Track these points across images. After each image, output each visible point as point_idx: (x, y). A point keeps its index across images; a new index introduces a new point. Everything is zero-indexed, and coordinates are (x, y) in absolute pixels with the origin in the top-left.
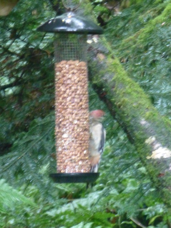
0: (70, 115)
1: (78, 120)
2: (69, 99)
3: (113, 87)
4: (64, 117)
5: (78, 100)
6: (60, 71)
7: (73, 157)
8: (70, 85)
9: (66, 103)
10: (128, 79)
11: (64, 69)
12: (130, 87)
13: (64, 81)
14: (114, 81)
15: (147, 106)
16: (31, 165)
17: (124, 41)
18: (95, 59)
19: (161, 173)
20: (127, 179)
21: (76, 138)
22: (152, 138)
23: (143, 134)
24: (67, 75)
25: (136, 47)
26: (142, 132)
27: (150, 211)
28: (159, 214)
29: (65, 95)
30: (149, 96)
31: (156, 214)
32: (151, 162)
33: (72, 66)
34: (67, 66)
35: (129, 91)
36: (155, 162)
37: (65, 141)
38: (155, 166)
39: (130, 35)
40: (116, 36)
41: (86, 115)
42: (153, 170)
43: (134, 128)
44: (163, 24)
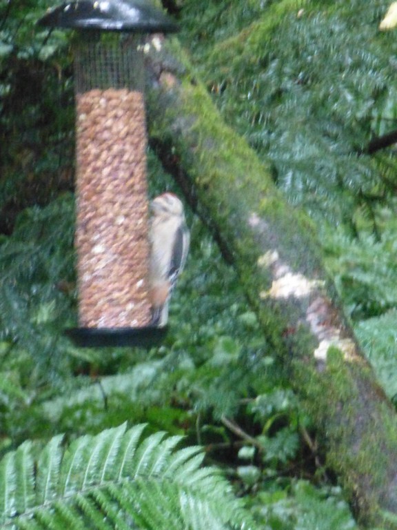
0: (109, 206)
1: (127, 216)
2: (106, 171)
3: (194, 145)
4: (96, 209)
5: (127, 175)
6: (88, 112)
7: (116, 295)
8: (110, 142)
9: (100, 179)
10: (225, 129)
11: (96, 107)
12: (229, 146)
13: (97, 133)
14: (196, 132)
15: (263, 187)
17: (217, 48)
18: (155, 85)
19: (288, 326)
20: (216, 337)
21: (121, 254)
22: (272, 253)
23: (254, 246)
24: (103, 121)
25: (243, 61)
26: (251, 241)
27: (262, 404)
28: (281, 411)
29: (99, 163)
30: (268, 166)
31: (274, 411)
32: (270, 303)
33: (114, 102)
34: (103, 101)
35: (227, 153)
36: (277, 305)
37: (99, 260)
38: (277, 313)
39: (231, 34)
40: (200, 36)
41: (143, 206)
42: (273, 321)
43: (235, 233)
44: (300, 12)
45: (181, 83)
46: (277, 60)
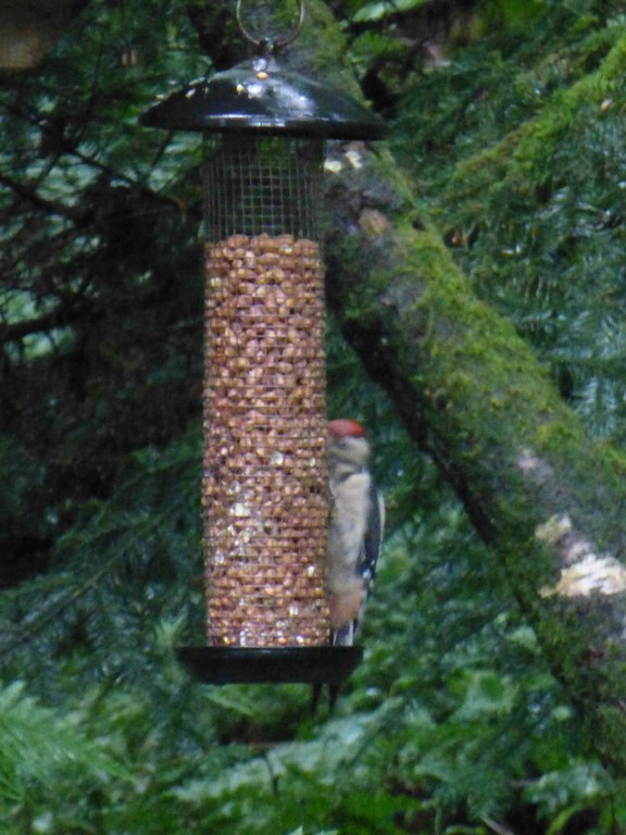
0: (259, 435)
1: (288, 453)
2: (255, 374)
3: (420, 332)
4: (236, 440)
5: (290, 381)
6: (224, 274)
7: (269, 590)
8: (262, 326)
9: (244, 389)
10: (475, 305)
11: (239, 264)
12: (481, 333)
13: (240, 309)
14: (424, 310)
15: (543, 404)
16: (119, 621)
17: (460, 167)
18: (353, 230)
19: (592, 647)
20: (468, 672)
21: (279, 519)
22: (560, 519)
23: (526, 507)
24: (251, 287)
25: (507, 189)
26: (523, 498)
27: (551, 789)
28: (585, 800)
29: (243, 362)
31: (571, 801)
32: (557, 609)
33: (269, 256)
34: (250, 255)
35: (478, 346)
36: (570, 609)
37: (239, 529)
38: (570, 624)
39: (485, 144)
40: (430, 146)
41: (319, 436)
42: (563, 640)
43: (495, 484)
44: (605, 104)
45: (395, 227)
46: (566, 189)
